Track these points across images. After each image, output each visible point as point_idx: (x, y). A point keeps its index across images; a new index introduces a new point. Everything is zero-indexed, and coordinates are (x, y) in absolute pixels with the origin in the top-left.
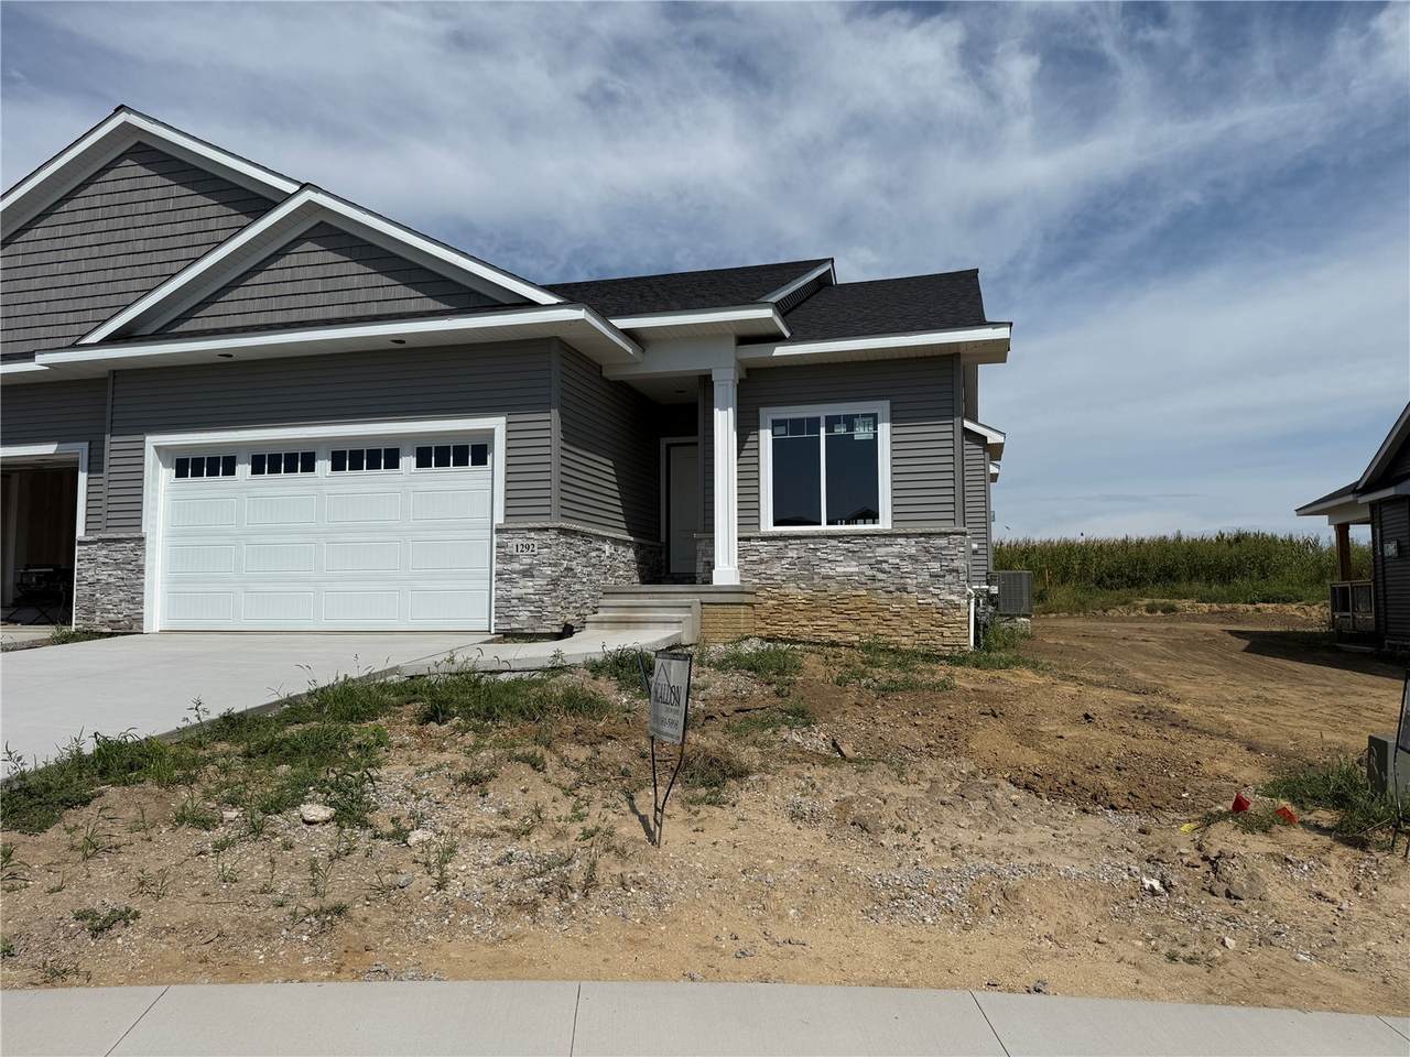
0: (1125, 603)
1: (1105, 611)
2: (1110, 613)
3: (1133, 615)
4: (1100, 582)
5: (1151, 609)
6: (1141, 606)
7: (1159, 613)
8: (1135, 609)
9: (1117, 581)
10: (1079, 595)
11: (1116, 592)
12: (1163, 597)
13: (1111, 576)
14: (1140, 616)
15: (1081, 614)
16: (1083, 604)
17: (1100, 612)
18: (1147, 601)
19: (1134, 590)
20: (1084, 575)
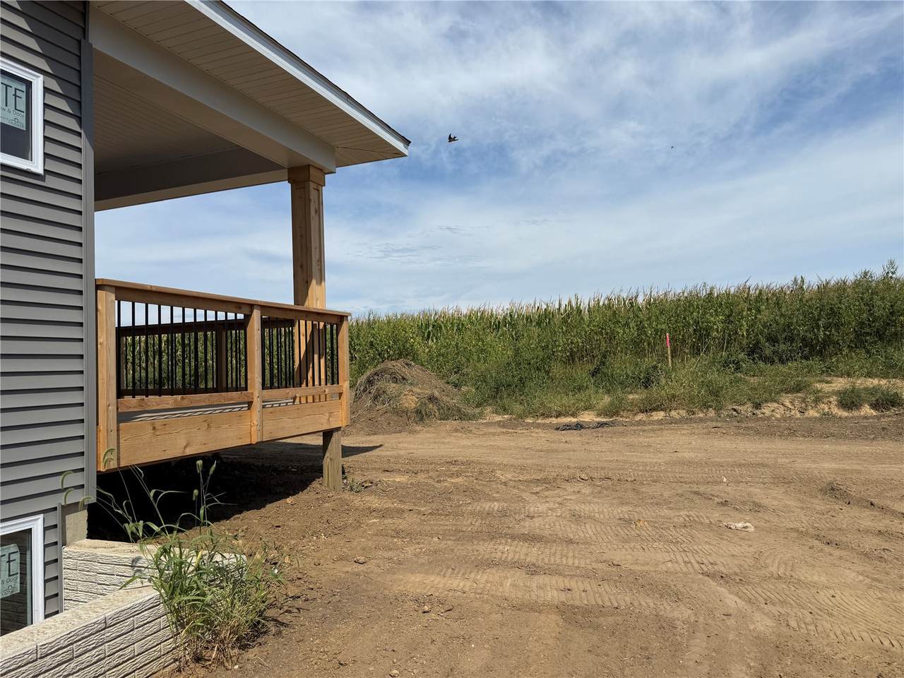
0: (798, 389)
1: (758, 406)
2: (767, 410)
3: (812, 413)
4: (754, 350)
5: (849, 401)
6: (828, 395)
7: (867, 410)
8: (817, 400)
9: (782, 347)
10: (713, 376)
11: (781, 367)
12: (869, 375)
13: (773, 340)
14: (827, 417)
15: (712, 413)
16: (715, 393)
17: (747, 409)
18: (840, 384)
19: (815, 363)
20: (729, 339)
